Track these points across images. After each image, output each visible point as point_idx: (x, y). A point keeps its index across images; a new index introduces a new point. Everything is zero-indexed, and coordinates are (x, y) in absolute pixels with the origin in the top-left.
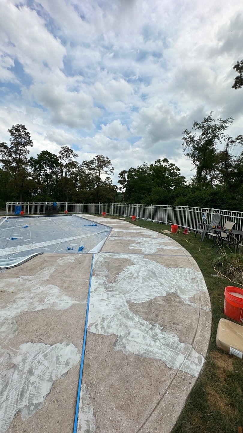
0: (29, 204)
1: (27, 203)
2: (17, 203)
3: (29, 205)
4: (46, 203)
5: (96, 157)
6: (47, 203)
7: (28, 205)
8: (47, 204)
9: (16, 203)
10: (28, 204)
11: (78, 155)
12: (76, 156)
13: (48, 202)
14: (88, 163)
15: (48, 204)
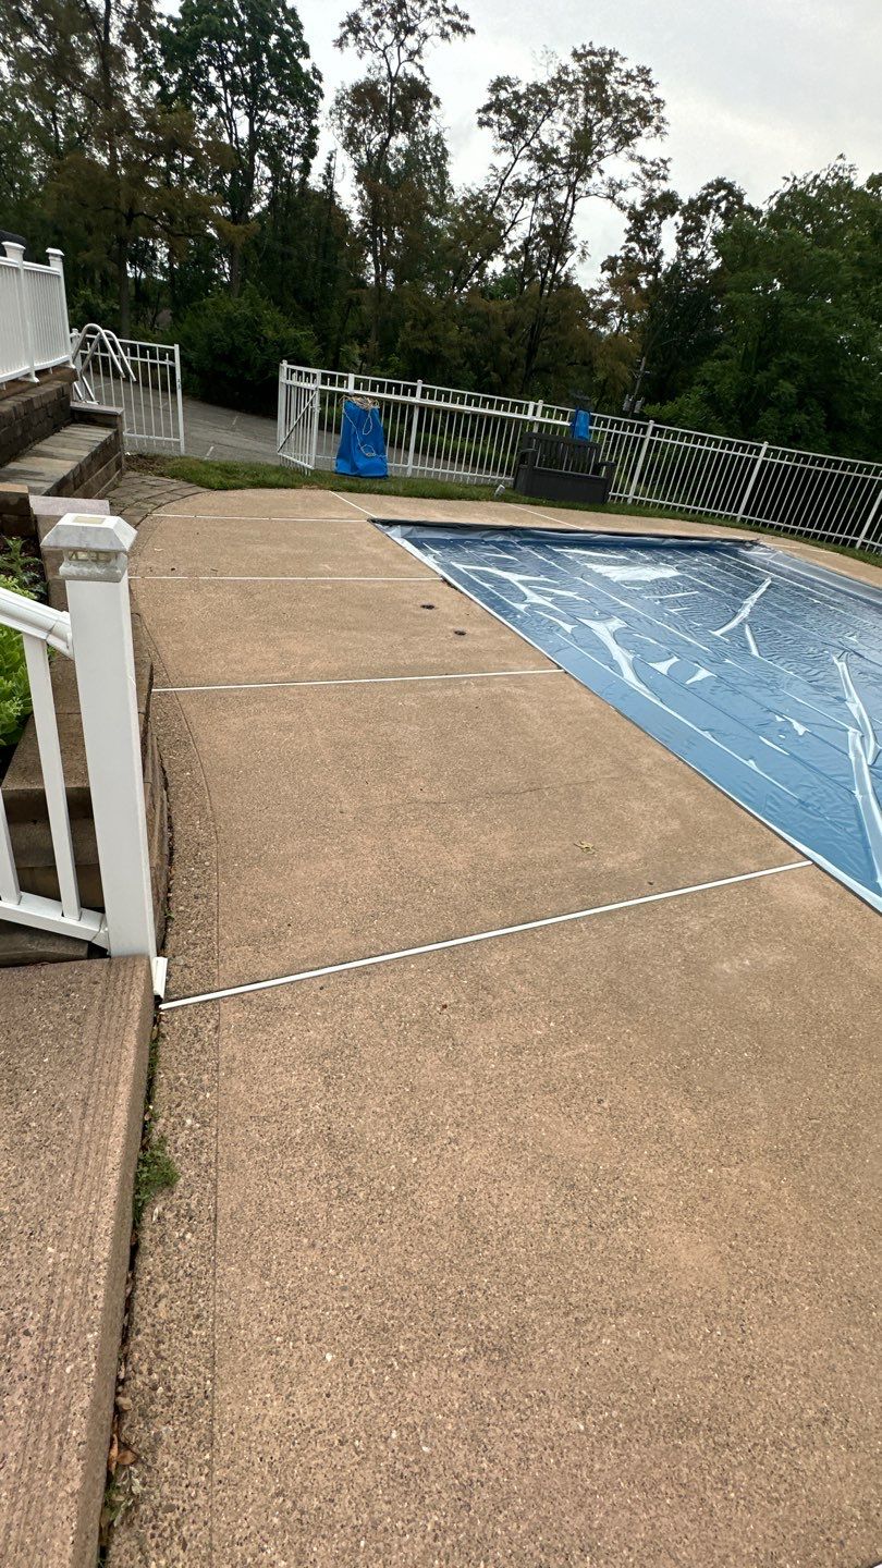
0: (423, 396)
1: (413, 395)
2: (352, 377)
3: (422, 408)
4: (532, 404)
5: (577, 56)
6: (534, 412)
7: (412, 406)
8: (529, 416)
9: (342, 379)
10: (417, 400)
11: (471, 23)
12: (457, 27)
13: (541, 404)
14: (517, 97)
15: (538, 418)
